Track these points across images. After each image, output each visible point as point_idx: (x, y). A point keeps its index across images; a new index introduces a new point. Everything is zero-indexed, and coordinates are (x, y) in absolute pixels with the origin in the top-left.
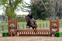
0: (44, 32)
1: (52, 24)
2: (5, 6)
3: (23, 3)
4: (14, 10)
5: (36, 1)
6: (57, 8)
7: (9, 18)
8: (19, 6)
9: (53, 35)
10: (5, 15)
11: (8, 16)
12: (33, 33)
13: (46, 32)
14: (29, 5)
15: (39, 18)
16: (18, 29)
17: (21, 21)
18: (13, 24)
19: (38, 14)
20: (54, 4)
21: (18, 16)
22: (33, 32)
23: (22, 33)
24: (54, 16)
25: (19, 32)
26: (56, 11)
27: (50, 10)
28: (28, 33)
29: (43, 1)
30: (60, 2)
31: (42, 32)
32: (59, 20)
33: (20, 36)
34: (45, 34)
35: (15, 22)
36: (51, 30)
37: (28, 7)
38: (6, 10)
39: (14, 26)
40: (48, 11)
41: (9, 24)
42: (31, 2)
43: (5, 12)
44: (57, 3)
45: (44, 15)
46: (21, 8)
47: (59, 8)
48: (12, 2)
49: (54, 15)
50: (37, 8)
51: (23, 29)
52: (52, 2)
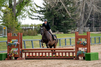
0: (66, 52)
1: (80, 39)
2: (2, 11)
3: (31, 5)
4: (16, 16)
5: (53, 3)
6: (86, 14)
7: (9, 30)
8: (25, 11)
9: (80, 57)
10: (3, 24)
11: (7, 26)
12: (47, 54)
13: (69, 52)
14: (41, 8)
15: (57, 30)
16: (23, 48)
17: (29, 34)
18: (15, 40)
19: (56, 24)
20: (82, 7)
21: (23, 26)
22: (49, 53)
23: (31, 54)
24: (82, 27)
25: (26, 53)
26: (85, 18)
27: (75, 16)
28: (41, 54)
29: (65, 3)
30: (92, 3)
31: (62, 52)
32: (91, 33)
33: (26, 59)
34: (67, 55)
35: (18, 36)
36: (77, 49)
37: (39, 12)
38: (4, 16)
39: (16, 43)
40: (73, 19)
41: (9, 40)
42: (45, 4)
43: (2, 21)
44: (86, 5)
45: (66, 24)
46: (29, 13)
47: (90, 14)
48: (13, 3)
49: (81, 25)
50: (55, 14)
51: (32, 48)
52: (79, 3)
